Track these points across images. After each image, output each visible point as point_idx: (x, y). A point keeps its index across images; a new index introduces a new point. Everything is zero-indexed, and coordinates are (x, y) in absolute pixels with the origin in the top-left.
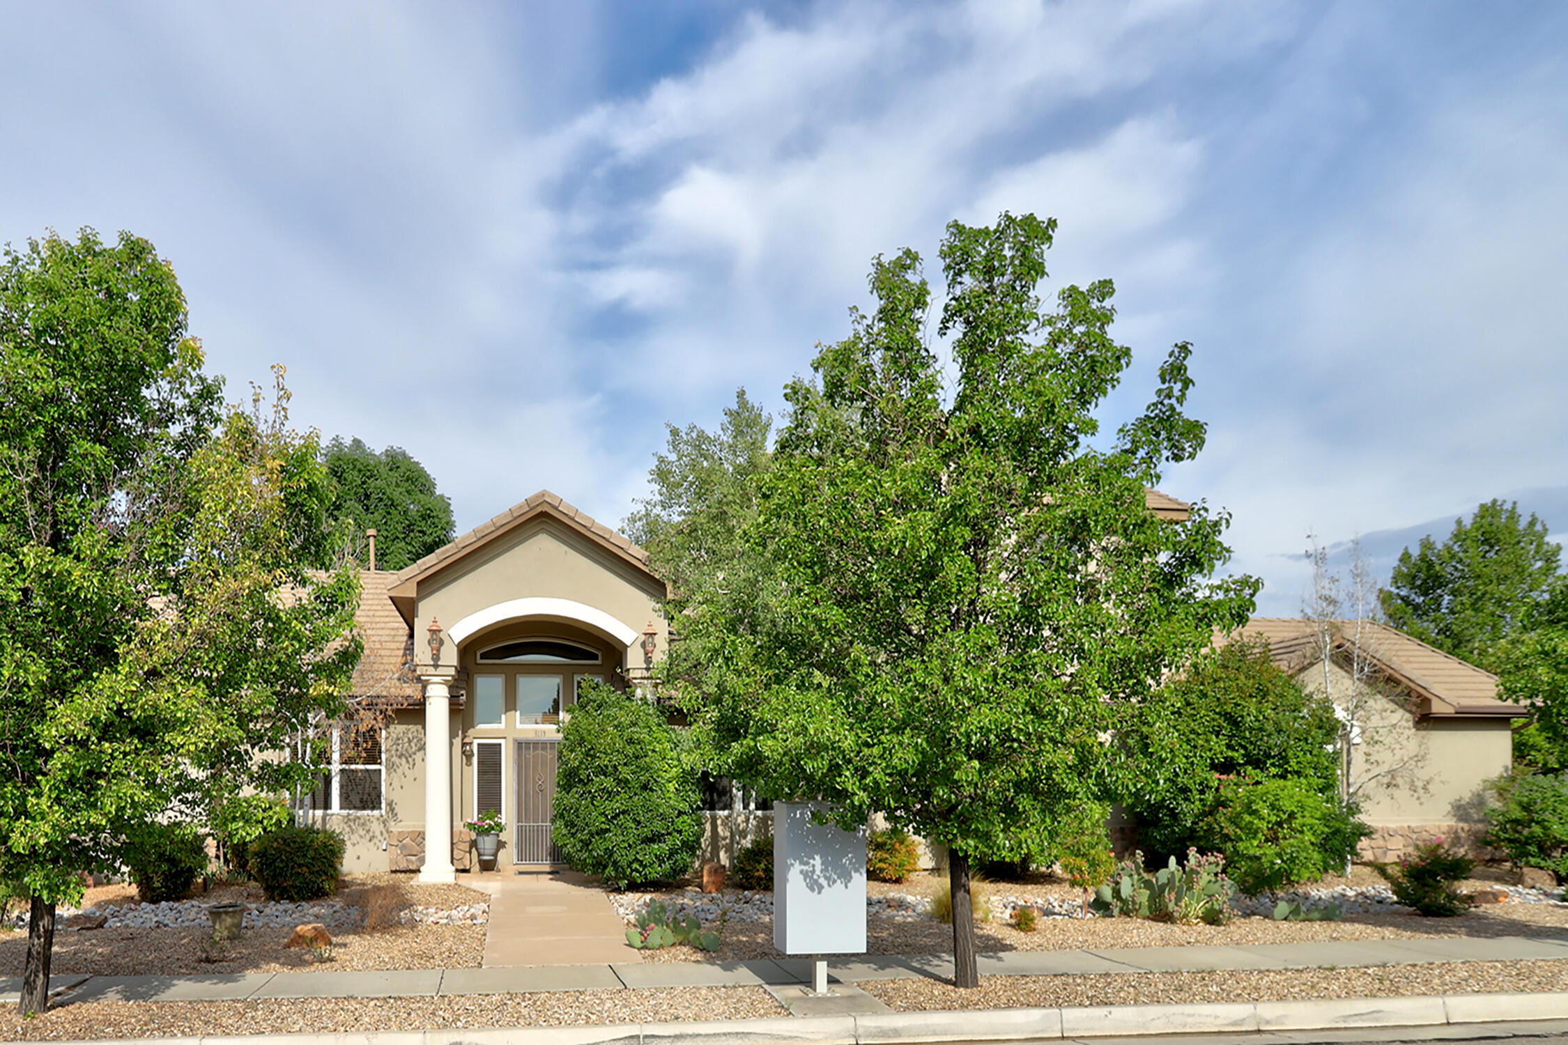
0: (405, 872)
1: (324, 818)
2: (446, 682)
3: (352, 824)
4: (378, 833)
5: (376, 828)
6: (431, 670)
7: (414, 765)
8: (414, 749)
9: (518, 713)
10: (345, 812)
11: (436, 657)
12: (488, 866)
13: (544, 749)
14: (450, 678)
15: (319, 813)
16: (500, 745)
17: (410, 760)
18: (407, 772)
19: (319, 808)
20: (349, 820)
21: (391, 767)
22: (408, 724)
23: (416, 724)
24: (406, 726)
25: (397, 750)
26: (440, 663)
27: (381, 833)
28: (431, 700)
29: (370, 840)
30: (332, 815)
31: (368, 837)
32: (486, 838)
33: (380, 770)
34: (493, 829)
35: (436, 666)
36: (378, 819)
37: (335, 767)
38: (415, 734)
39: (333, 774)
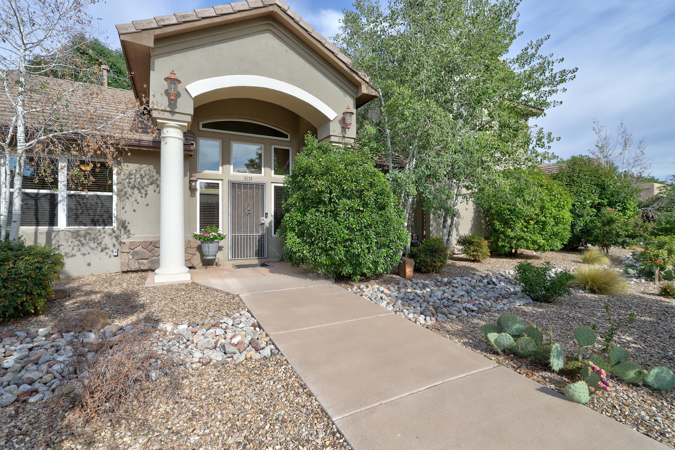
0: (136, 271)
1: (49, 235)
2: (181, 127)
3: (82, 239)
4: (110, 246)
5: (108, 241)
6: (167, 115)
7: (146, 194)
8: (146, 183)
9: (232, 166)
10: (72, 228)
11: (172, 103)
12: (208, 263)
13: (251, 188)
14: (186, 124)
15: (43, 229)
16: (218, 184)
17: (143, 191)
18: (139, 199)
19: (44, 225)
20: (78, 235)
21: (122, 195)
22: (141, 164)
23: (149, 164)
24: (138, 165)
25: (130, 183)
26: (176, 110)
27: (114, 245)
28: (166, 140)
29: (102, 251)
30: (59, 231)
31: (100, 249)
32: (210, 245)
33: (111, 197)
34: (216, 238)
35: (173, 112)
36: (110, 235)
37: (62, 192)
38: (148, 172)
39: (60, 198)
